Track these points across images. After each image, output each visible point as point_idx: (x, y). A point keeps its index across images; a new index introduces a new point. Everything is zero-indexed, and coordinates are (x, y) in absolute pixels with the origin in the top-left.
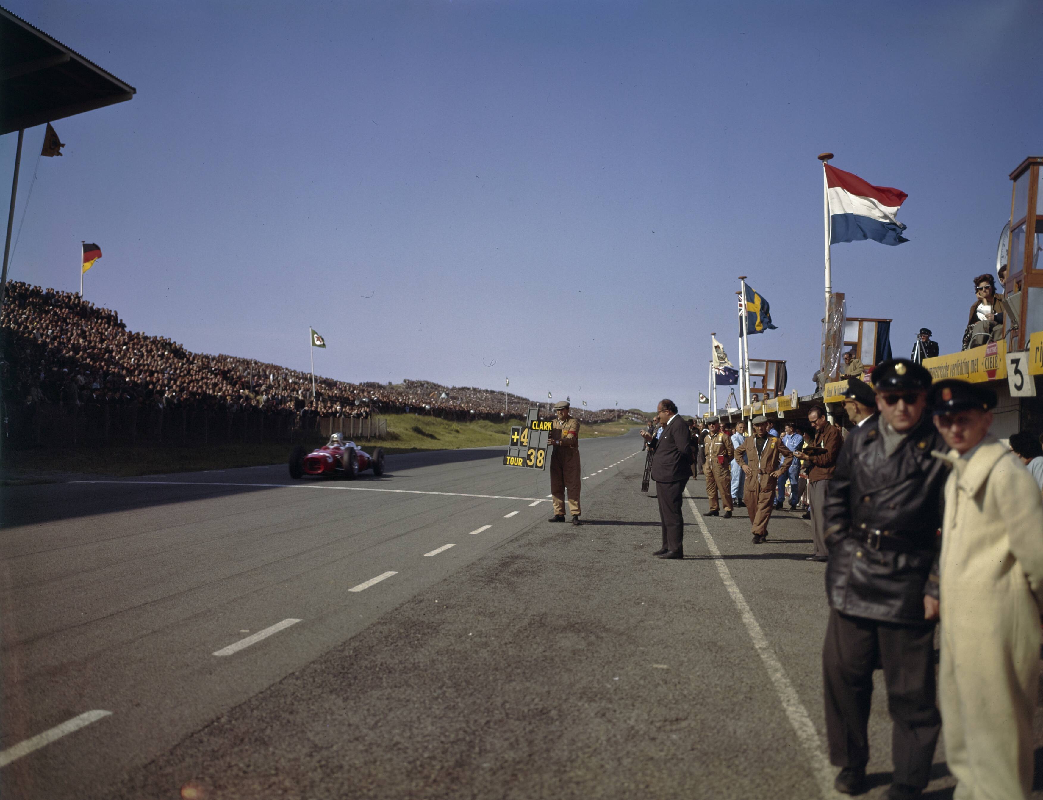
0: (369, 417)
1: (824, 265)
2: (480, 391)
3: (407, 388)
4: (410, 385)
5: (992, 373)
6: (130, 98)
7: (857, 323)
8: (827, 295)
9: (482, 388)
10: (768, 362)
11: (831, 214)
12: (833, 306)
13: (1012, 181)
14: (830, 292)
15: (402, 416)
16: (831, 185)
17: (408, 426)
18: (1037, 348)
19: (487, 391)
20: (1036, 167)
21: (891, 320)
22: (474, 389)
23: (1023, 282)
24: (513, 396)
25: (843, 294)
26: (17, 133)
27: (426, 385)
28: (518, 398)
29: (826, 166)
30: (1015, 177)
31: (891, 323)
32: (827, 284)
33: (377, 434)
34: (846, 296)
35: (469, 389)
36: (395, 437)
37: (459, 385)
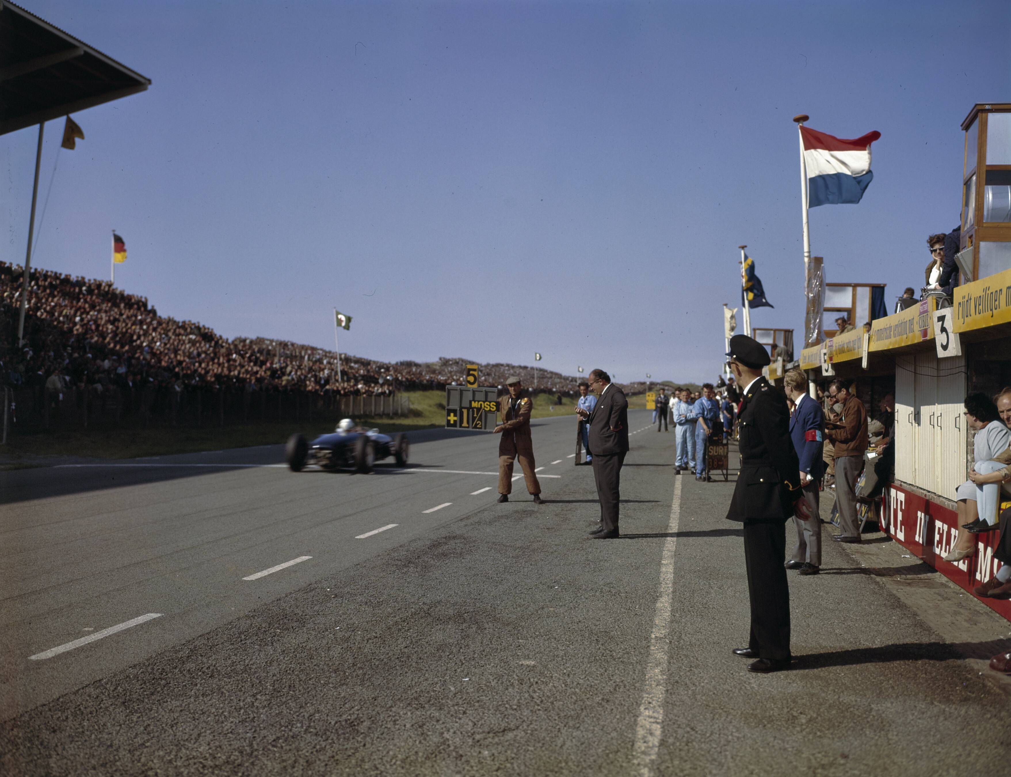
0: (392, 395)
1: (802, 229)
2: (513, 367)
3: (442, 366)
4: (445, 362)
5: (925, 333)
6: (145, 89)
7: (850, 289)
8: (806, 260)
9: (516, 364)
10: (775, 330)
11: (808, 177)
12: (812, 271)
13: (964, 131)
14: (809, 257)
15: (428, 393)
16: (807, 148)
17: (432, 402)
18: (960, 304)
19: (520, 367)
20: (984, 115)
21: (885, 285)
22: (508, 365)
23: (974, 236)
24: (546, 371)
25: (822, 258)
26: (37, 126)
27: (460, 362)
28: (552, 373)
29: (802, 128)
30: (967, 126)
31: (886, 288)
32: (806, 249)
33: (400, 411)
34: (825, 260)
35: (502, 365)
36: (417, 414)
37: (493, 362)
